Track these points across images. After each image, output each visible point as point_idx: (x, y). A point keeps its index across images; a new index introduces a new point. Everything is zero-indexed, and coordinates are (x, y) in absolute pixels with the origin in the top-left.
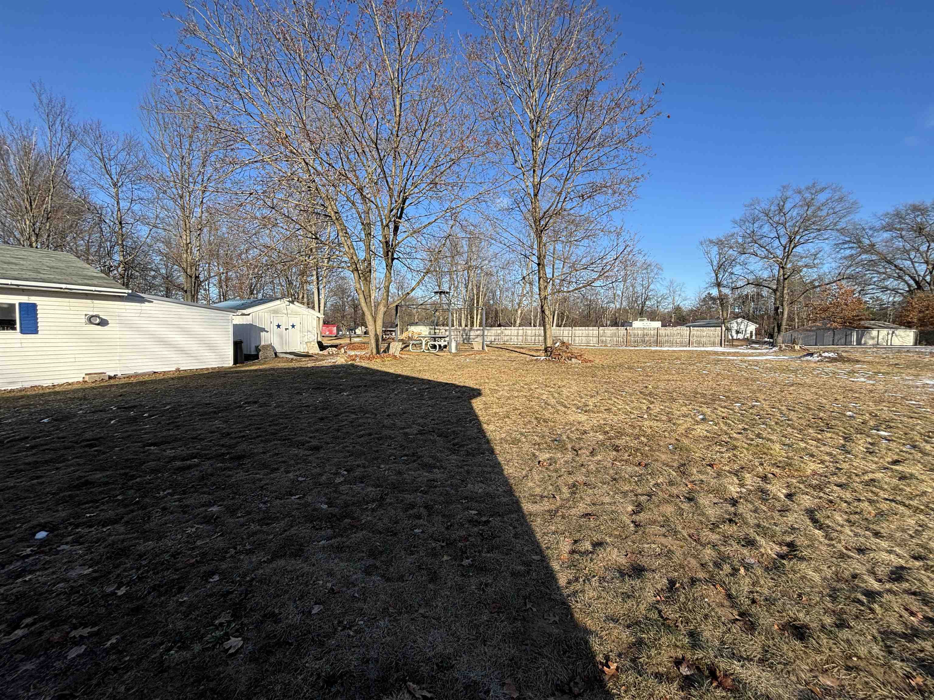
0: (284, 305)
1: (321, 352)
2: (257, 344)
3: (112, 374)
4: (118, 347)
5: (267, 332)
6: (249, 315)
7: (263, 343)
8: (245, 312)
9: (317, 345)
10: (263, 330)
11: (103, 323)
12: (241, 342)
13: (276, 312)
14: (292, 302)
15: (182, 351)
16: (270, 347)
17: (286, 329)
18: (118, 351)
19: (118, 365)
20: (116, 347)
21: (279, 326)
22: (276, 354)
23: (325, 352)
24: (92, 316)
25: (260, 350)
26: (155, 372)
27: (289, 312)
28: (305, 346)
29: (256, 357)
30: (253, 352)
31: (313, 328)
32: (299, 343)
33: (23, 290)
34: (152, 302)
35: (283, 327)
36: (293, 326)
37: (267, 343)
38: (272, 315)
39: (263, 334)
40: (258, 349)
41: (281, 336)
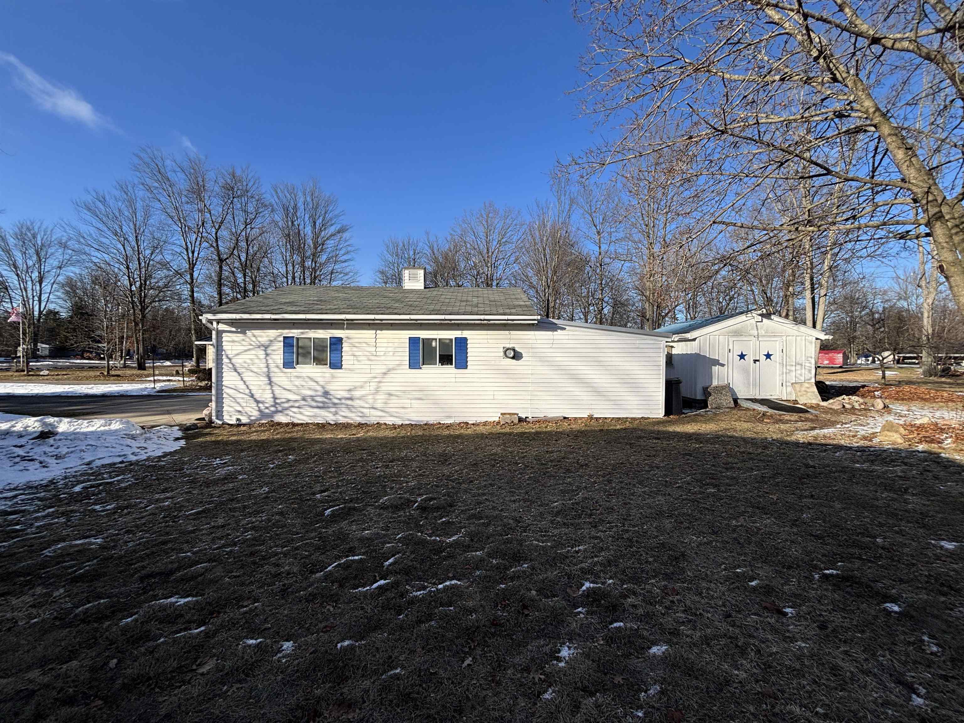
0: (753, 321)
1: (825, 404)
2: (707, 385)
3: (524, 416)
4: (530, 385)
5: (723, 365)
6: (694, 340)
7: (715, 383)
8: (689, 336)
9: (815, 390)
10: (716, 362)
11: (517, 356)
12: (678, 382)
13: (737, 333)
14: (768, 316)
15: (597, 392)
16: (727, 388)
17: (755, 361)
18: (530, 389)
19: (529, 406)
20: (527, 385)
21: (742, 356)
22: (736, 401)
23: (835, 403)
24: (508, 349)
25: (710, 394)
26: (565, 418)
27: (761, 332)
28: (789, 389)
29: (703, 404)
30: (699, 397)
31: (807, 358)
32: (778, 384)
33: (458, 325)
34: (565, 329)
35: (750, 358)
36: (768, 356)
37: (721, 383)
38: (731, 339)
39: (716, 369)
40: (706, 392)
41: (746, 371)
